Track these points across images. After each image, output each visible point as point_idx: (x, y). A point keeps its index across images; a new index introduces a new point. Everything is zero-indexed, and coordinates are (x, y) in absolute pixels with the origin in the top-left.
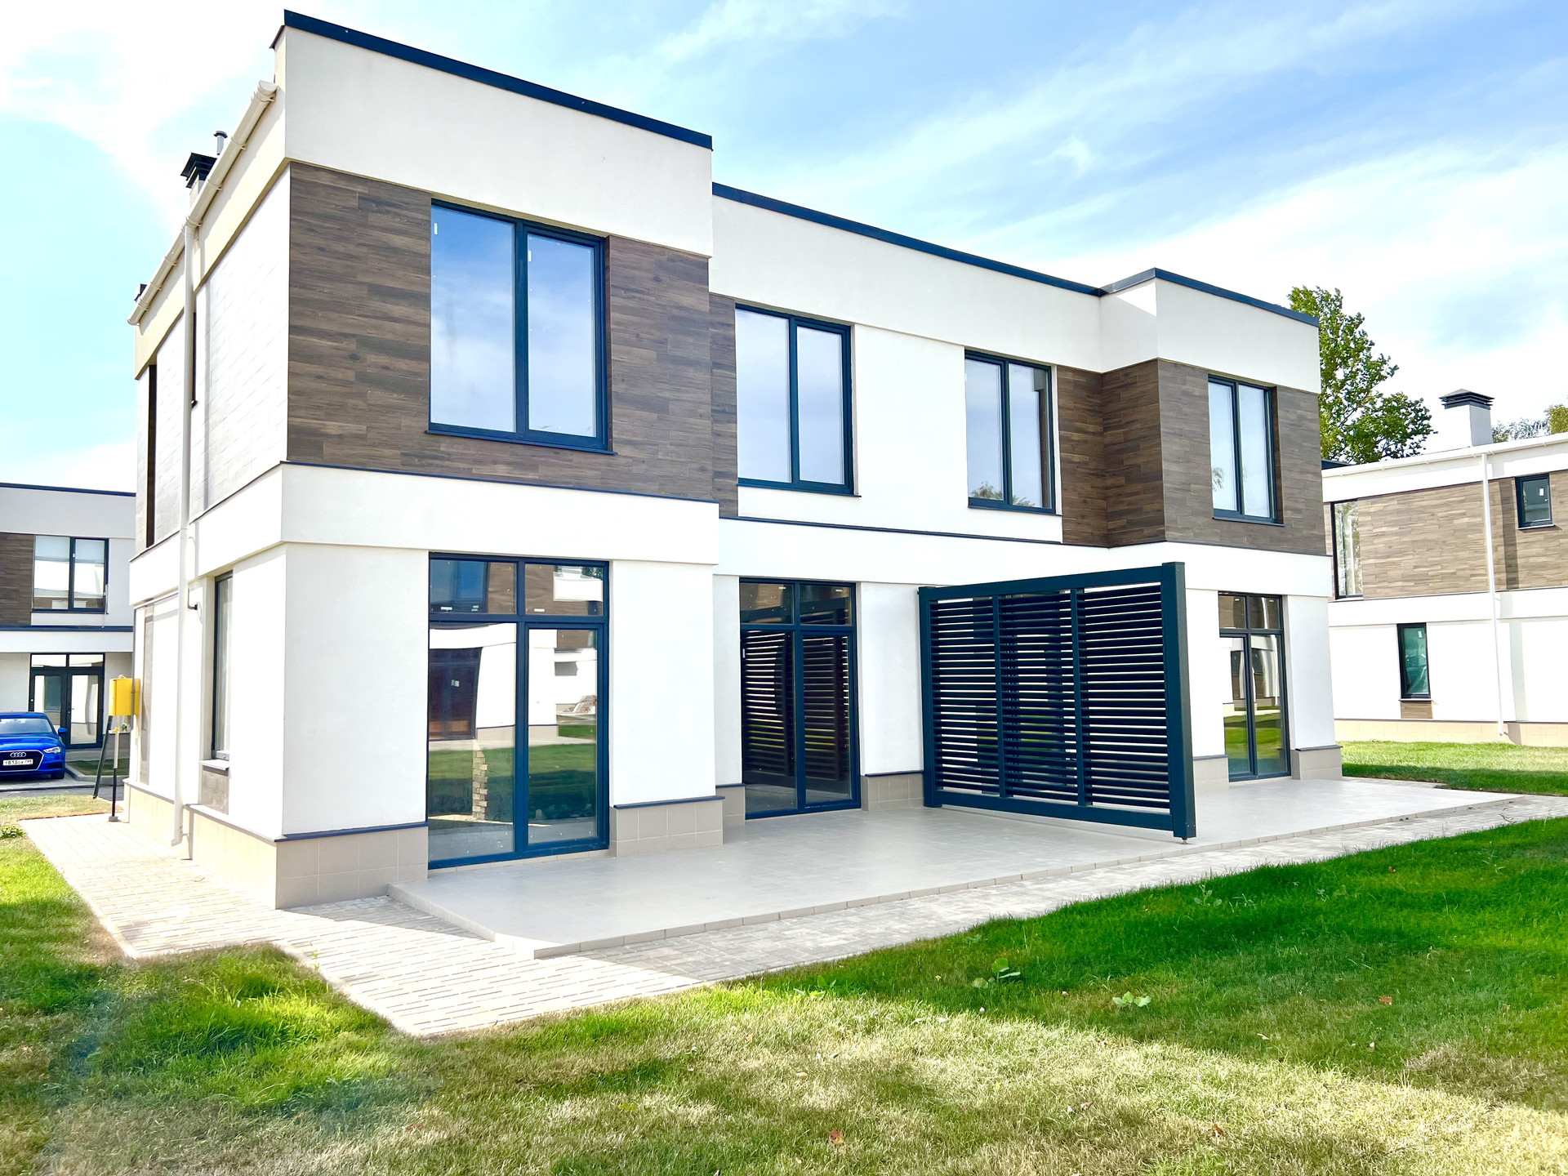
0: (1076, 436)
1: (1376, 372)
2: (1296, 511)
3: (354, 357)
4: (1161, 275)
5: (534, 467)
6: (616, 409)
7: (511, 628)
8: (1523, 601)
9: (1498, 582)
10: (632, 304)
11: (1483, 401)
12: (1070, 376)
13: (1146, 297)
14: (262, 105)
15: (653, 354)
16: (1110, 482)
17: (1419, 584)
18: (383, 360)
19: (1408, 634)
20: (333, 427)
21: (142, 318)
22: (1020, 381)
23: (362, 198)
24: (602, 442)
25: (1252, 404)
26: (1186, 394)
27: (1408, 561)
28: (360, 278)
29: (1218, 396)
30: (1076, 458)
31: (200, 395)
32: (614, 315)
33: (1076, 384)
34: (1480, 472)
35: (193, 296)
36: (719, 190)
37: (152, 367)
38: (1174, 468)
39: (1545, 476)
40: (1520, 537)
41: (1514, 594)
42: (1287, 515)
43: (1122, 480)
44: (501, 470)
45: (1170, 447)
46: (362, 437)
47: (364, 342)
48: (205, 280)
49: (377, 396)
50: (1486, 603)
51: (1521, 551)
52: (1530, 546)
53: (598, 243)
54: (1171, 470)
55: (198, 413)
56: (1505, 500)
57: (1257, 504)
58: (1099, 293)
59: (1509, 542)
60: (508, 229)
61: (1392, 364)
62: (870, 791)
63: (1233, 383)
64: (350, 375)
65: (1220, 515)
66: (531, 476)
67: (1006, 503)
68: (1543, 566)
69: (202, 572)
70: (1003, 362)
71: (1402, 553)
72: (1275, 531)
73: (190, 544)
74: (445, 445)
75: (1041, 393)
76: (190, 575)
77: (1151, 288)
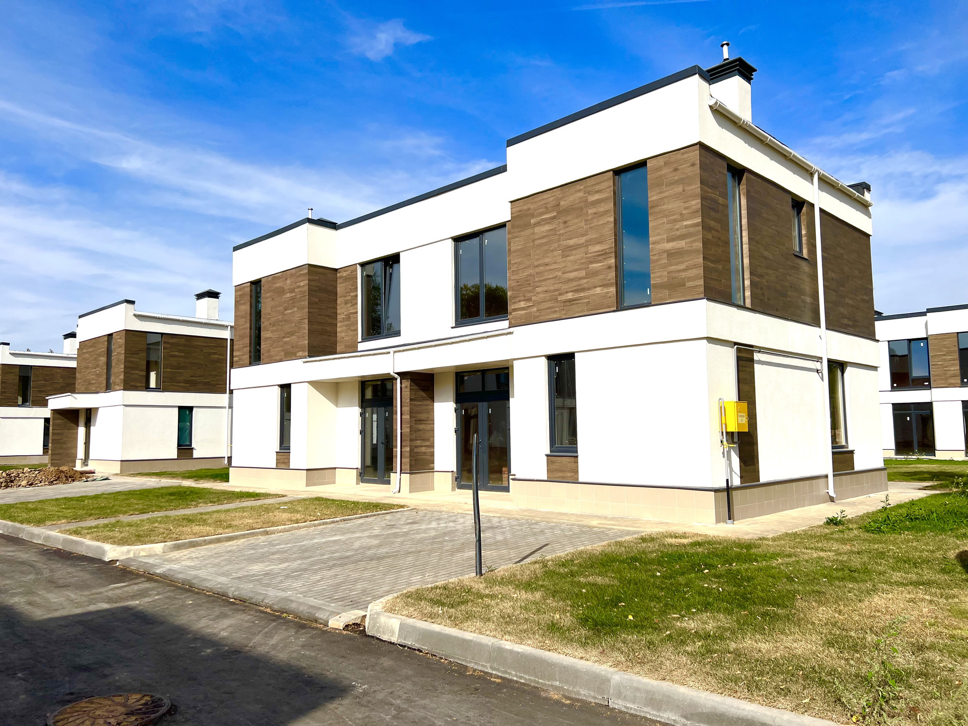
11: (216, 294)
19: (184, 412)
27: (187, 373)
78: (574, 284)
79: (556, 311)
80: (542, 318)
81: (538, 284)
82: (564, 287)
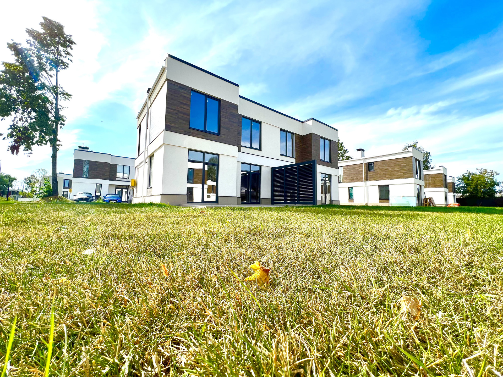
0: (298, 145)
1: (345, 152)
2: (334, 161)
3: (177, 114)
4: (313, 119)
5: (207, 137)
6: (221, 129)
7: (202, 164)
8: (369, 183)
9: (365, 180)
10: (225, 111)
11: (363, 150)
12: (297, 135)
13: (310, 123)
14: (162, 71)
15: (228, 120)
16: (303, 154)
17: (353, 180)
18: (182, 115)
19: (350, 189)
20: (173, 125)
21: (138, 118)
22: (289, 135)
23: (179, 87)
24: (219, 134)
25: (327, 142)
26: (316, 139)
27: (351, 176)
28: (178, 100)
29: (322, 141)
30: (298, 149)
31: (149, 127)
32: (222, 113)
33: (298, 137)
34: (362, 162)
35: (148, 109)
36: (240, 96)
37: (140, 126)
38: (314, 151)
39: (373, 162)
40: (369, 172)
41: (367, 182)
42: (332, 161)
43: (305, 153)
44: (201, 136)
45: (314, 148)
46: (178, 128)
47: (178, 111)
48: (150, 106)
49: (181, 121)
50: (362, 183)
51: (369, 175)
52: (370, 174)
53: (219, 100)
54: (314, 152)
55: (148, 129)
56: (366, 166)
57: (327, 160)
58: (303, 122)
59: (367, 173)
60: (204, 96)
61: (348, 151)
62: (262, 201)
63: (324, 139)
64: (176, 117)
65: (322, 160)
66: (206, 138)
67: (286, 155)
68: (372, 177)
69: (148, 155)
70: (287, 132)
71: (349, 175)
72: (330, 164)
73: (146, 151)
74: (192, 131)
75: (292, 139)
76: (146, 157)
77: (311, 121)
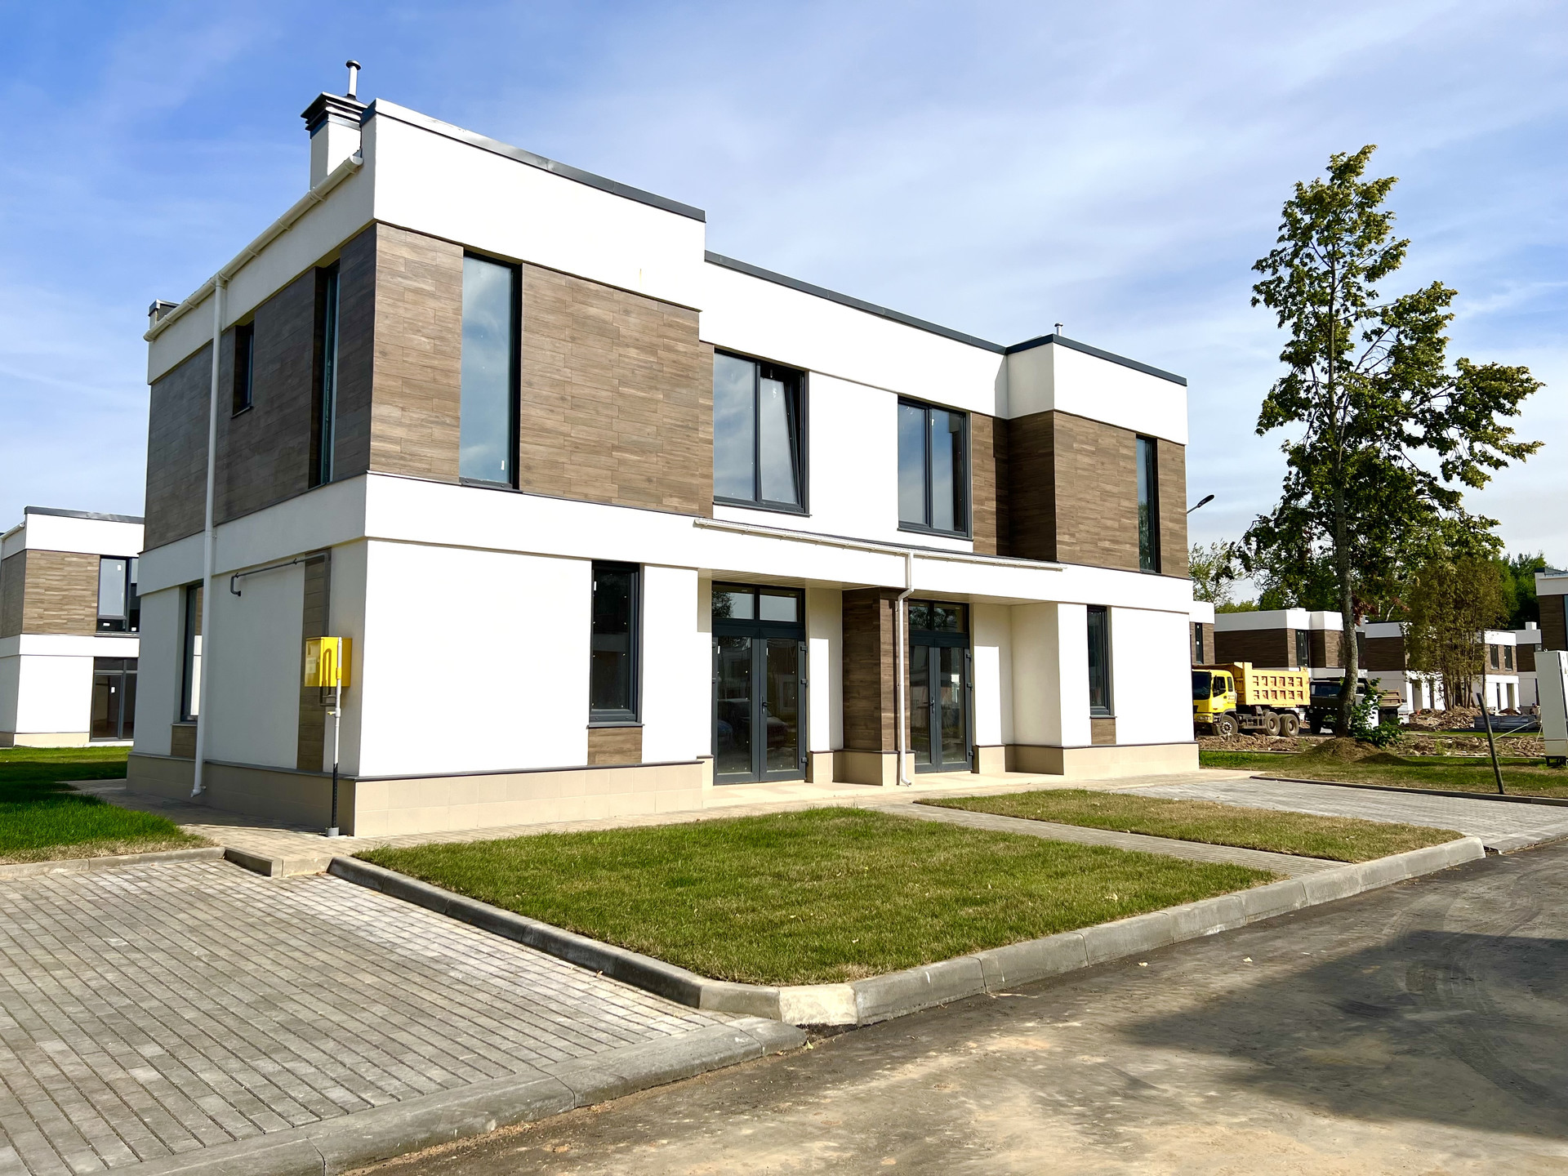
78: (1111, 533)
79: (1095, 557)
80: (1085, 561)
81: (1080, 520)
82: (1103, 533)
